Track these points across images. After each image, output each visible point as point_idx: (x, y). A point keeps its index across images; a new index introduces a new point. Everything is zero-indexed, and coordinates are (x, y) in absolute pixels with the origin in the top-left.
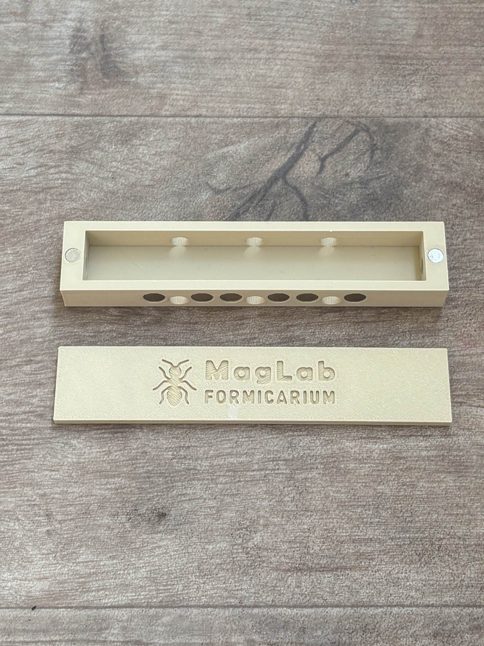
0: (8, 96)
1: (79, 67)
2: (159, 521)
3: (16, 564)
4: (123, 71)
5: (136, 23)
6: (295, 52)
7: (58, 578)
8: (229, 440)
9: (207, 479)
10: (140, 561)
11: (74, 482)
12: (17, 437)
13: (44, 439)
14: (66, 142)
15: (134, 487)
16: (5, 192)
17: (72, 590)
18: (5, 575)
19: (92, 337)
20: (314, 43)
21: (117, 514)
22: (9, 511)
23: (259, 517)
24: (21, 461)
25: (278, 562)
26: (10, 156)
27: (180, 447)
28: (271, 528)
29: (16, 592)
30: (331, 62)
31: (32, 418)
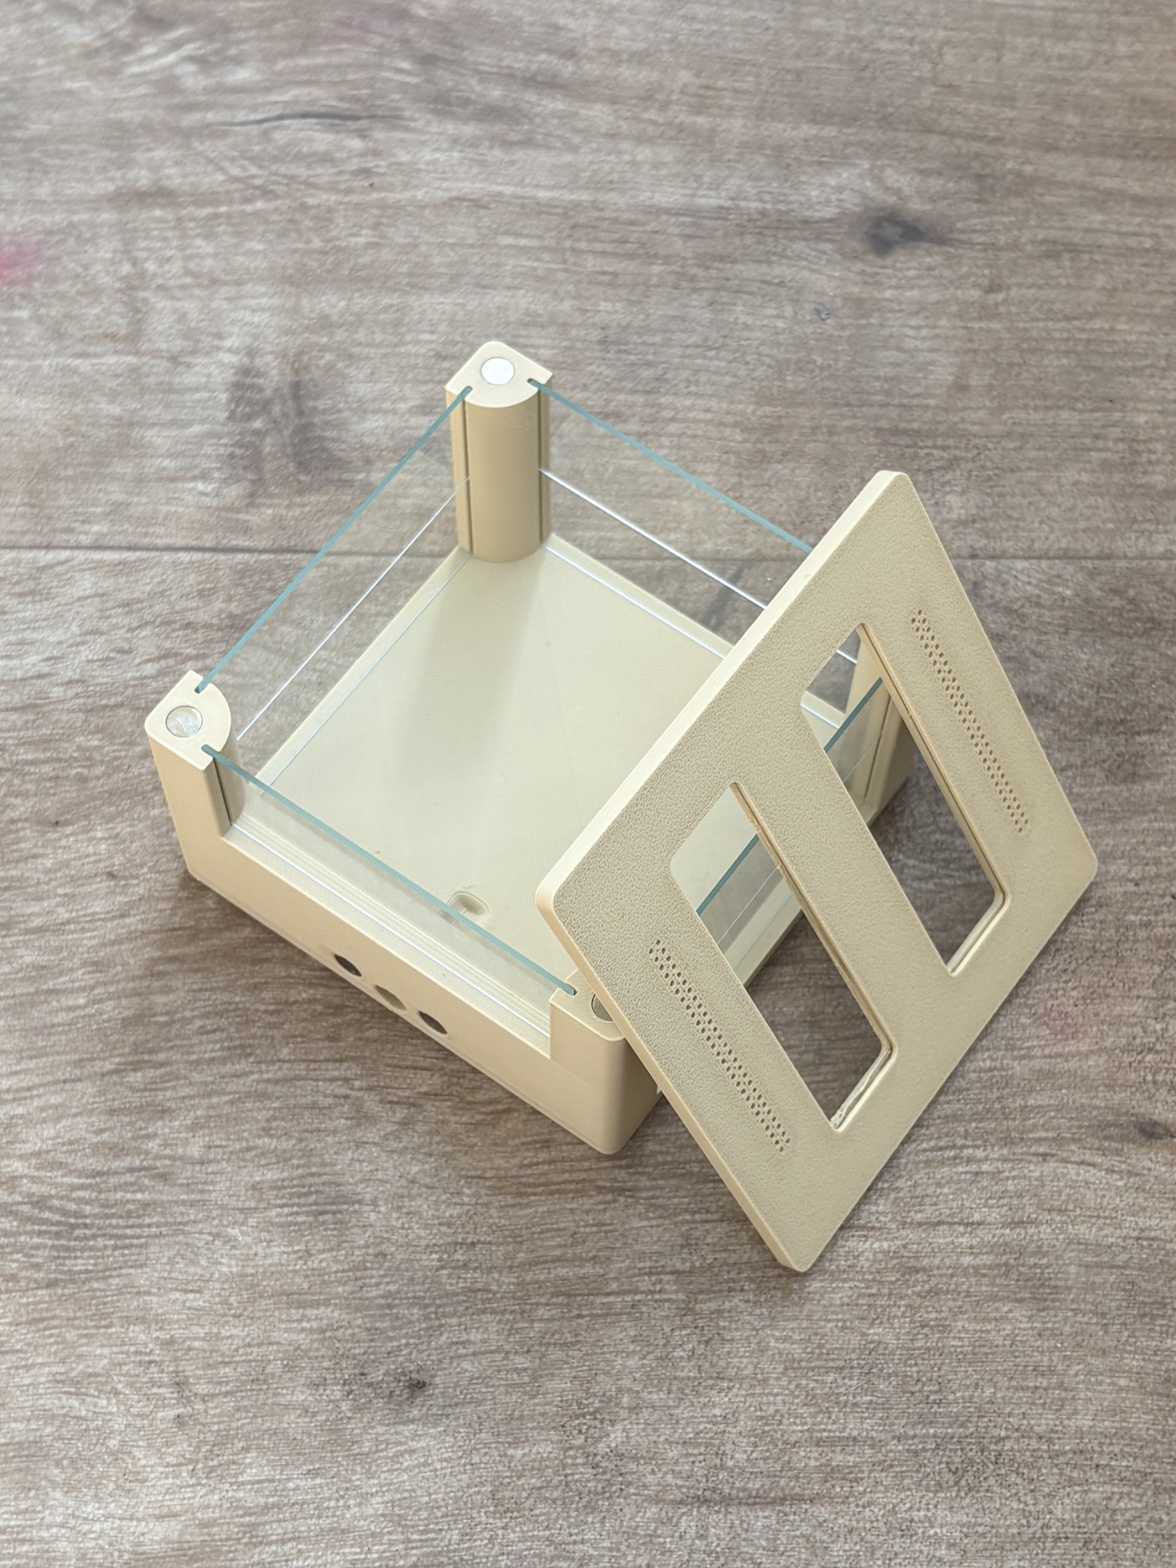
0: (99, 510)
1: (247, 449)
2: (411, 1398)
3: (112, 1486)
4: (340, 459)
5: (367, 358)
6: (700, 421)
7: (199, 1515)
8: (557, 1230)
9: (513, 1312)
10: (372, 1481)
11: (234, 1316)
12: (114, 1222)
13: (172, 1224)
14: (218, 605)
15: (359, 1326)
16: (91, 710)
17: (227, 1540)
18: (89, 1509)
19: (272, 1013)
20: (740, 402)
21: (324, 1382)
22: (97, 1375)
23: (619, 1390)
24: (124, 1271)
25: (659, 1484)
26: (102, 634)
27: (456, 1244)
28: (645, 1414)
29: (111, 1544)
30: (777, 441)
31: (146, 1181)
